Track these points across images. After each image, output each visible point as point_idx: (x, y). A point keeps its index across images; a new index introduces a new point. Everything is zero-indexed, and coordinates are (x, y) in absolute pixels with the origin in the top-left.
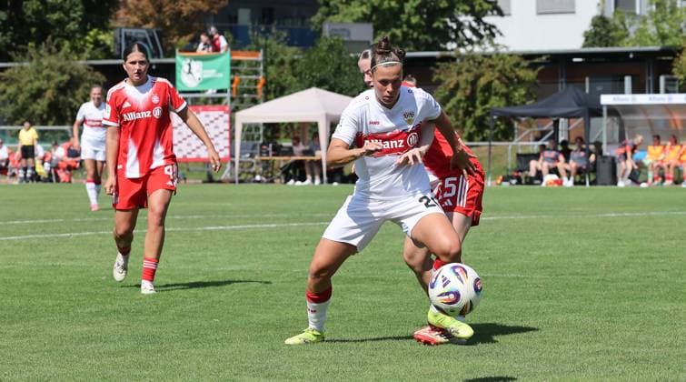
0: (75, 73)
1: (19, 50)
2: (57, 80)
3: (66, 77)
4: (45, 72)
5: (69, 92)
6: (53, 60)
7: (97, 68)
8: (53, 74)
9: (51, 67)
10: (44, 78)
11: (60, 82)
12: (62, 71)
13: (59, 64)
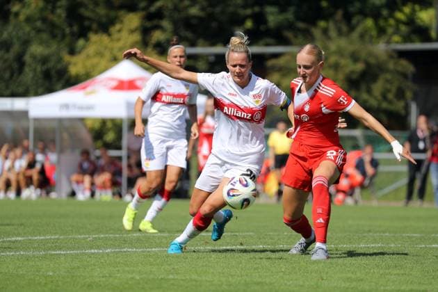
0: (372, 61)
1: (299, 30)
2: (347, 70)
3: (359, 67)
4: (333, 59)
5: (363, 87)
6: (343, 42)
7: (402, 54)
8: (343, 62)
9: (340, 52)
10: (330, 67)
11: (352, 72)
12: (355, 58)
13: (351, 48)
